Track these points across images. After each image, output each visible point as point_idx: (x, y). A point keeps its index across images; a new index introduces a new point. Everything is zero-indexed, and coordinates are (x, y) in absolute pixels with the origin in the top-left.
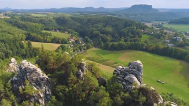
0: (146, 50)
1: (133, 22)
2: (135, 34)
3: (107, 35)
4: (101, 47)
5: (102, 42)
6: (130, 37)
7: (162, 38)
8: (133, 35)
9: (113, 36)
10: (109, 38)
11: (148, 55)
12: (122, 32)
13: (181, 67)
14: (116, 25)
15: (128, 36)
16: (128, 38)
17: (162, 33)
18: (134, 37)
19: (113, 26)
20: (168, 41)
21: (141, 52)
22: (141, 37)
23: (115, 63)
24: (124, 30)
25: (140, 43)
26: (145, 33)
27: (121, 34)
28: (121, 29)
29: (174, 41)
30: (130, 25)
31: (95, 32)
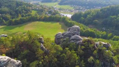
0: (40, 20)
1: (22, 2)
2: (27, 11)
3: (6, 14)
6: (25, 13)
7: (43, 11)
9: (11, 14)
10: (8, 16)
11: (42, 22)
14: (10, 6)
15: (23, 12)
19: (8, 6)
20: (48, 13)
21: (37, 22)
22: (31, 12)
23: (24, 33)
24: (17, 9)
25: (33, 16)
26: (33, 10)
27: (17, 13)
28: (15, 9)
29: (50, 12)
30: (21, 5)
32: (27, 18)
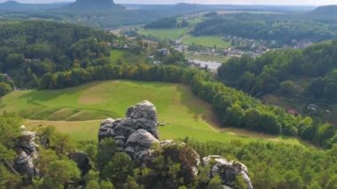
0: (125, 77)
1: (88, 29)
2: (98, 51)
3: (42, 60)
4: (34, 86)
5: (34, 75)
6: (91, 57)
7: (142, 52)
8: (95, 54)
9: (56, 60)
10: (48, 64)
11: (129, 84)
12: (73, 50)
13: (179, 94)
14: (56, 38)
15: (85, 56)
16: (87, 59)
17: (140, 44)
18: (96, 57)
19: (51, 40)
20: (152, 57)
21: (118, 82)
22: (109, 55)
23: (76, 111)
24: (74, 45)
25: (113, 66)
26: (114, 48)
27: (72, 55)
28: (70, 45)
29: (160, 56)
30: (85, 36)
31: (10, 56)
32: (90, 71)
